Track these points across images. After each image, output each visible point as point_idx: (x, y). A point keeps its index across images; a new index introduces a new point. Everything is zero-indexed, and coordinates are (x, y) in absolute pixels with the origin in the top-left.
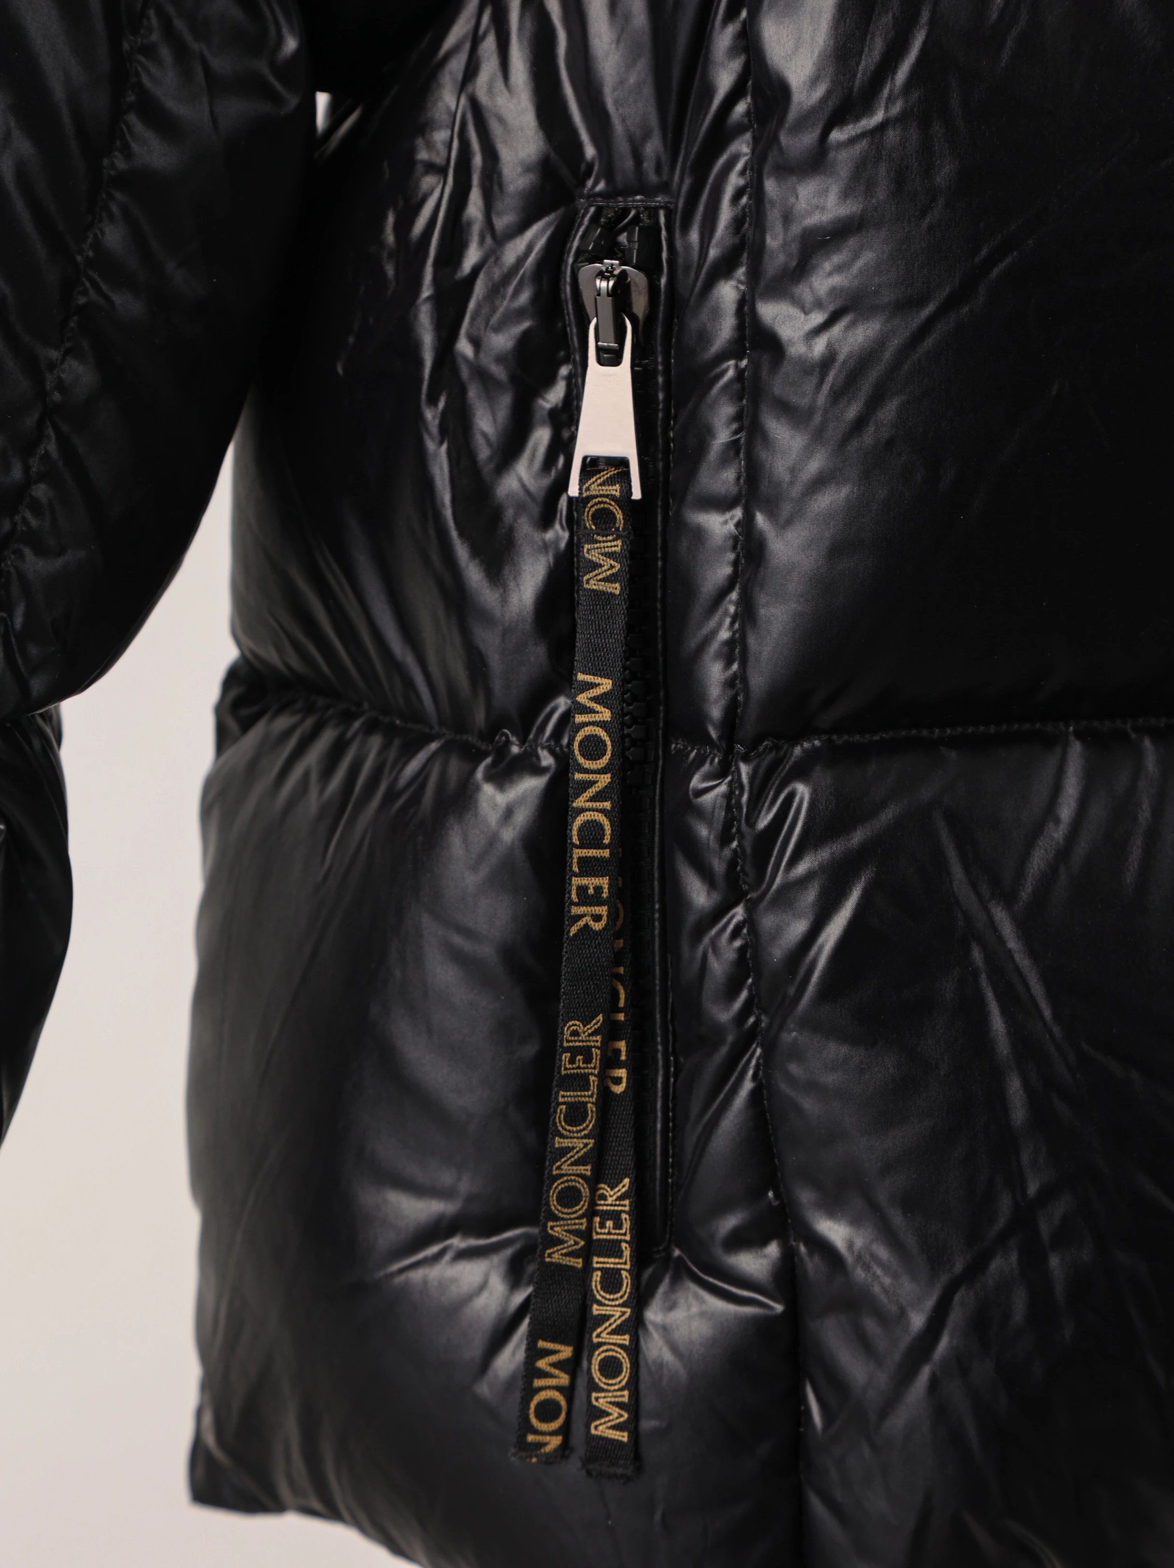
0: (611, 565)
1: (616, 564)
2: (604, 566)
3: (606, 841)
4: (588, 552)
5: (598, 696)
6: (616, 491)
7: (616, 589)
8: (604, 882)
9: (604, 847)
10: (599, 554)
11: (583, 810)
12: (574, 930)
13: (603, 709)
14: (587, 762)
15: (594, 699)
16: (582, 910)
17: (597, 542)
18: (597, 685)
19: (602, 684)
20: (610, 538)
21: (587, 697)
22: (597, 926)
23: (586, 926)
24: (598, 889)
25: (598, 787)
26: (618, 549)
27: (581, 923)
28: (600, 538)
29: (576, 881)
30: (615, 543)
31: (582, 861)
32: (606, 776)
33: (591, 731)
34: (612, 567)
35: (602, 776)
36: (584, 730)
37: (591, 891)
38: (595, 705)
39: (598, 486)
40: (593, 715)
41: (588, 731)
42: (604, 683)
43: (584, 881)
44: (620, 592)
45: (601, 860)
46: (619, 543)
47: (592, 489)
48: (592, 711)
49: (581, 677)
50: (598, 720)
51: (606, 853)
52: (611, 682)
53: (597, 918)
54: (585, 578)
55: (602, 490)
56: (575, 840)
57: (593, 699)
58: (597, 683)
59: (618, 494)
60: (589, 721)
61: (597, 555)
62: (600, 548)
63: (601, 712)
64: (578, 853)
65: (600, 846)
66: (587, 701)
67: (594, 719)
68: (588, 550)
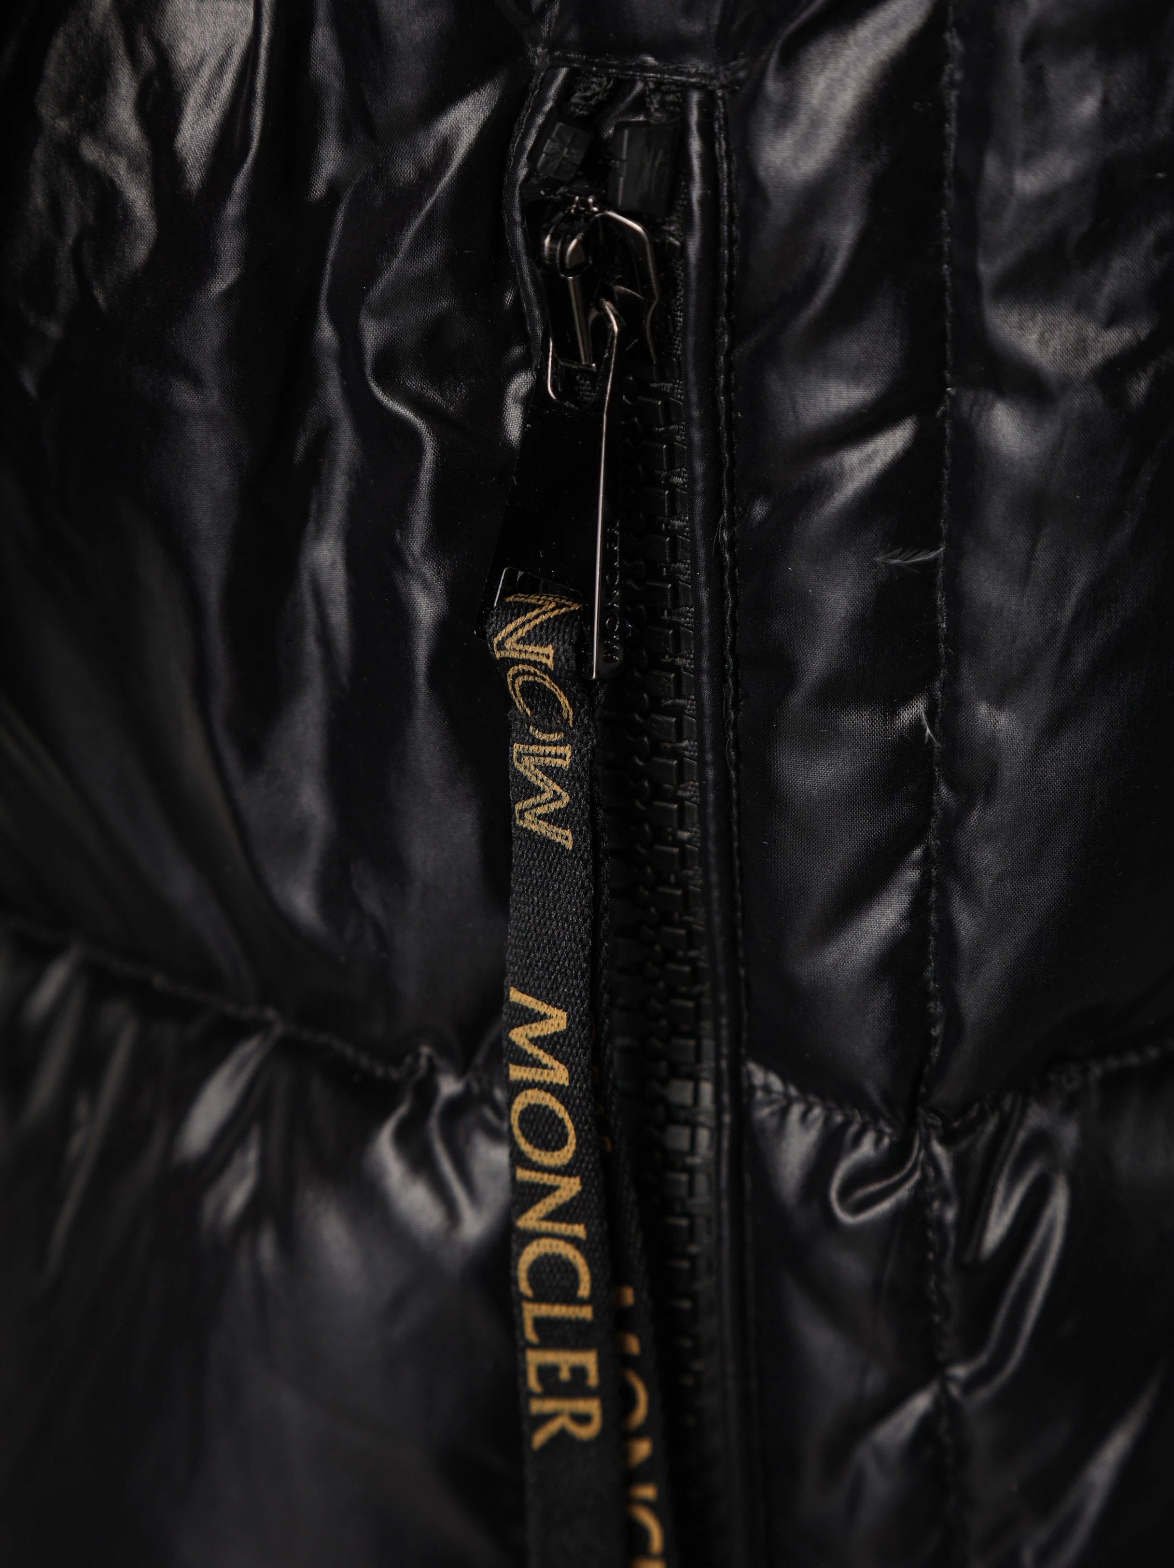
0: (555, 792)
1: (564, 794)
2: (544, 792)
3: (584, 1291)
4: (519, 760)
5: (545, 1037)
6: (548, 657)
7: (567, 839)
8: (589, 1360)
9: (581, 1302)
10: (535, 766)
11: (535, 1235)
12: (540, 1438)
13: (556, 1064)
14: (537, 1152)
15: (537, 1041)
16: (549, 1406)
17: (536, 742)
18: (543, 1017)
19: (551, 1017)
20: (555, 737)
21: (527, 1035)
22: (586, 1433)
23: (563, 1433)
24: (579, 1372)
25: (561, 1197)
26: (565, 764)
27: (552, 1427)
28: (538, 735)
29: (535, 1358)
30: (560, 750)
31: (540, 1323)
32: (572, 1180)
33: (537, 1097)
34: (557, 797)
35: (566, 1179)
36: (526, 1095)
37: (565, 1375)
38: (541, 1053)
39: (518, 642)
40: (539, 1071)
41: (532, 1097)
42: (554, 1016)
43: (550, 1357)
44: (574, 846)
45: (578, 1323)
46: (567, 750)
47: (508, 646)
48: (536, 1063)
49: (516, 996)
50: (548, 1080)
51: (586, 1313)
52: (565, 1015)
53: (583, 1419)
54: (518, 807)
55: (526, 652)
56: (524, 1287)
57: (535, 1041)
58: (542, 1013)
59: (550, 663)
60: (533, 1080)
61: (533, 768)
62: (538, 755)
63: (552, 1068)
64: (531, 1311)
65: (572, 1299)
66: (527, 1042)
67: (542, 1079)
68: (520, 755)
